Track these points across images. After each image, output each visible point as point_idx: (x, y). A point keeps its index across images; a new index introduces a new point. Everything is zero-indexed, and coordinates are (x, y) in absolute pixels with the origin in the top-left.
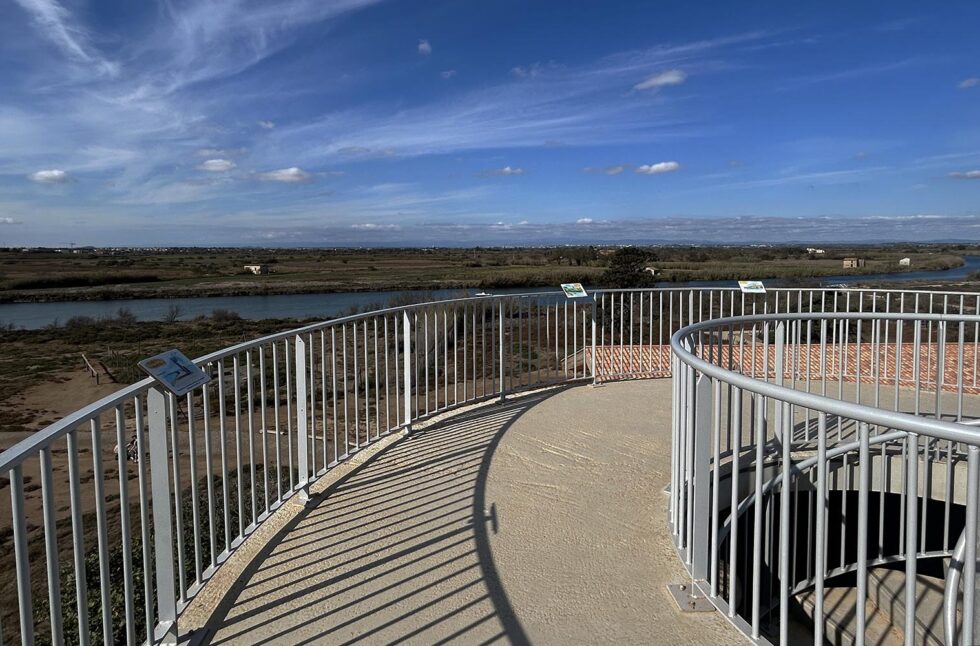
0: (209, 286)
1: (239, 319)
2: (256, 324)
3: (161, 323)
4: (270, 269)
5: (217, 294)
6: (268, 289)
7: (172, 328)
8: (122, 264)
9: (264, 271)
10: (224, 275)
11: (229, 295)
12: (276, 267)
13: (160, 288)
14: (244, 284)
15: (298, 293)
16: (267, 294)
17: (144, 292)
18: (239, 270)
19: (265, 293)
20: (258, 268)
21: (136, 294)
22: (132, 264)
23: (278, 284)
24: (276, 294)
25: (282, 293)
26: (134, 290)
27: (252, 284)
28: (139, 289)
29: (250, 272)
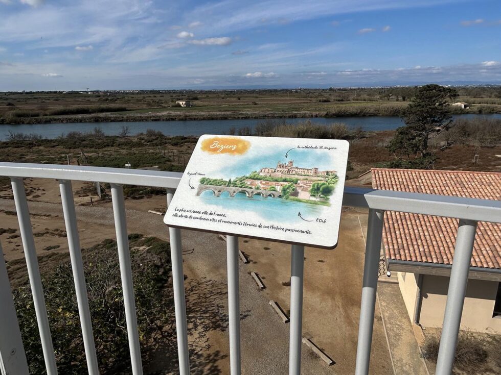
0: (153, 114)
1: (163, 135)
2: (170, 139)
3: (118, 137)
4: (191, 103)
5: (157, 119)
6: (186, 116)
7: (123, 140)
8: (111, 100)
9: (188, 105)
10: (165, 107)
11: (163, 120)
12: (196, 102)
13: (126, 115)
14: (173, 113)
15: (204, 119)
16: (186, 120)
17: (116, 117)
18: (173, 104)
19: (185, 119)
20: (184, 103)
21: (112, 119)
22: (116, 100)
23: (193, 113)
24: (191, 119)
25: (195, 119)
26: (112, 116)
27: (179, 113)
28: (115, 116)
29: (179, 106)
